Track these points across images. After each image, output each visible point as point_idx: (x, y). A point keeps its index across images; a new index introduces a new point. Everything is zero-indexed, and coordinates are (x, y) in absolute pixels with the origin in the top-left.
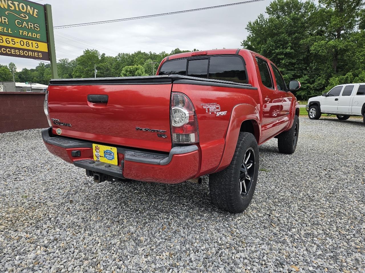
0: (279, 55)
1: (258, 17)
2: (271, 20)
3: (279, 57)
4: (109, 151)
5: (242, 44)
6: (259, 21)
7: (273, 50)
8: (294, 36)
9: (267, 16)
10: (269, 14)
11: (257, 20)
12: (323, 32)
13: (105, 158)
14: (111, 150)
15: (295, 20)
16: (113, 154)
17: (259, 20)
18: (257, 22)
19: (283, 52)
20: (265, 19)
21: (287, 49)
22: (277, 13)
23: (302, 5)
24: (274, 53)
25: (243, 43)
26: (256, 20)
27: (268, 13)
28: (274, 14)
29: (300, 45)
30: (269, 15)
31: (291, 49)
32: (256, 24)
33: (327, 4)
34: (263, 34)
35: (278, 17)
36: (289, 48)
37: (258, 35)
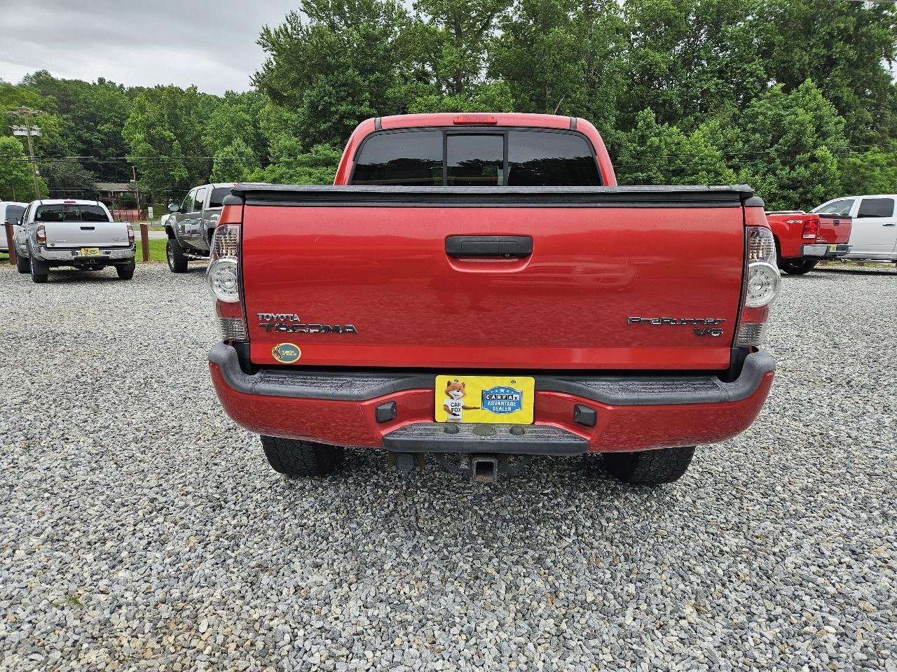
0: (347, 118)
1: (287, 20)
2: (317, 32)
3: (347, 122)
4: (502, 390)
5: (252, 81)
6: (289, 30)
7: (331, 104)
8: (372, 78)
9: (305, 21)
10: (310, 15)
11: (285, 25)
12: (426, 74)
13: (487, 411)
14: (512, 386)
15: (370, 39)
16: (518, 396)
17: (289, 26)
18: (286, 30)
19: (354, 113)
20: (305, 28)
21: (361, 105)
22: (328, 16)
23: (379, 6)
24: (336, 113)
25: (254, 78)
26: (282, 27)
27: (307, 12)
28: (322, 18)
29: (387, 99)
30: (310, 19)
31: (371, 106)
32: (283, 34)
33: (433, 14)
34: (303, 63)
35: (333, 27)
36: (367, 103)
37: (290, 63)
